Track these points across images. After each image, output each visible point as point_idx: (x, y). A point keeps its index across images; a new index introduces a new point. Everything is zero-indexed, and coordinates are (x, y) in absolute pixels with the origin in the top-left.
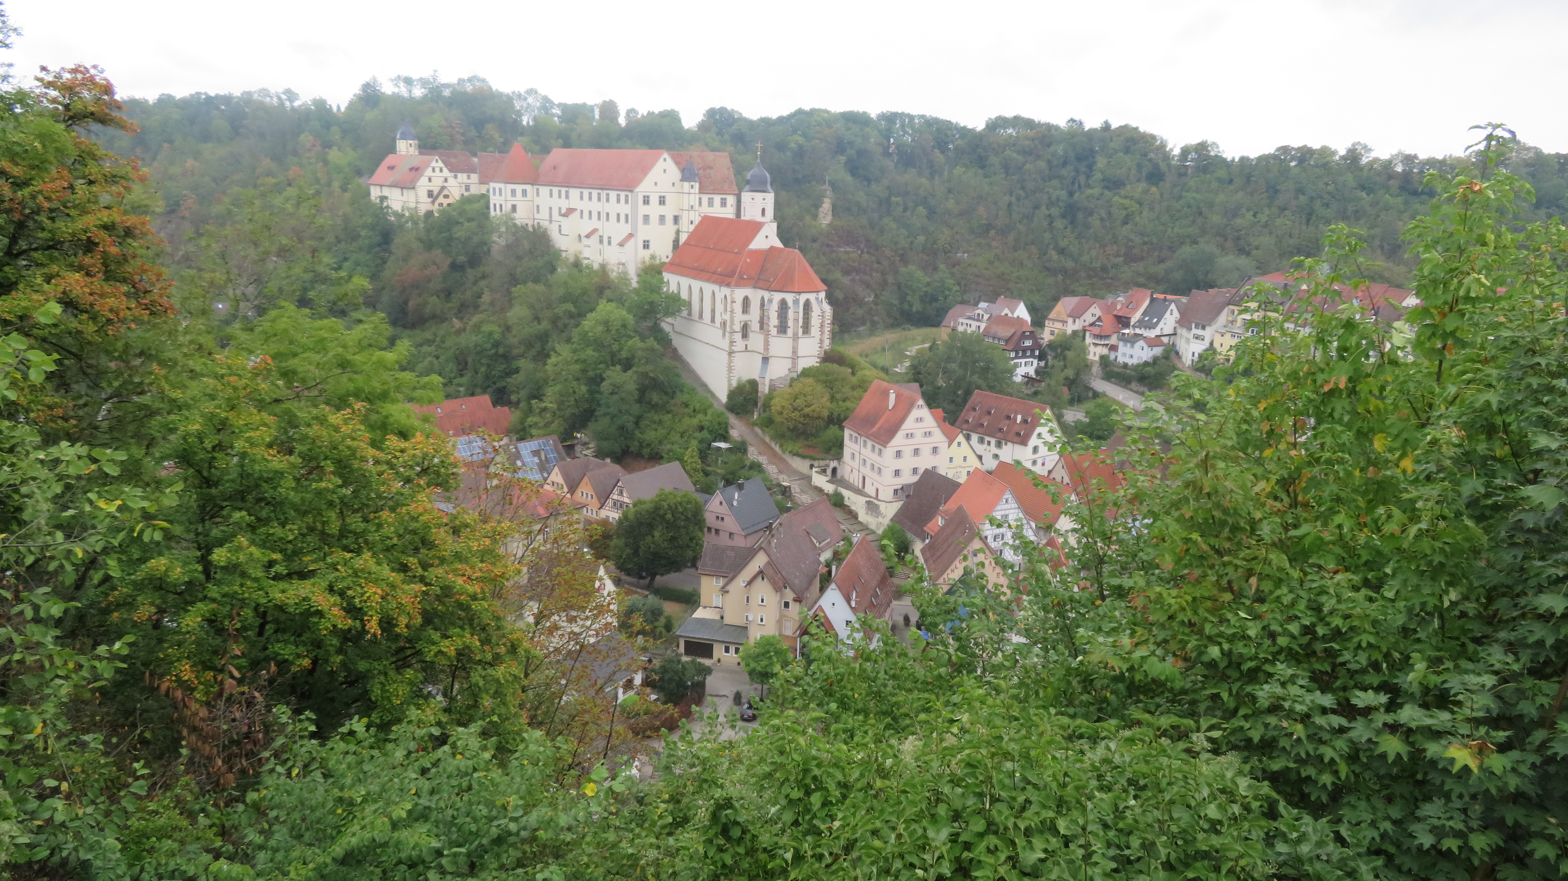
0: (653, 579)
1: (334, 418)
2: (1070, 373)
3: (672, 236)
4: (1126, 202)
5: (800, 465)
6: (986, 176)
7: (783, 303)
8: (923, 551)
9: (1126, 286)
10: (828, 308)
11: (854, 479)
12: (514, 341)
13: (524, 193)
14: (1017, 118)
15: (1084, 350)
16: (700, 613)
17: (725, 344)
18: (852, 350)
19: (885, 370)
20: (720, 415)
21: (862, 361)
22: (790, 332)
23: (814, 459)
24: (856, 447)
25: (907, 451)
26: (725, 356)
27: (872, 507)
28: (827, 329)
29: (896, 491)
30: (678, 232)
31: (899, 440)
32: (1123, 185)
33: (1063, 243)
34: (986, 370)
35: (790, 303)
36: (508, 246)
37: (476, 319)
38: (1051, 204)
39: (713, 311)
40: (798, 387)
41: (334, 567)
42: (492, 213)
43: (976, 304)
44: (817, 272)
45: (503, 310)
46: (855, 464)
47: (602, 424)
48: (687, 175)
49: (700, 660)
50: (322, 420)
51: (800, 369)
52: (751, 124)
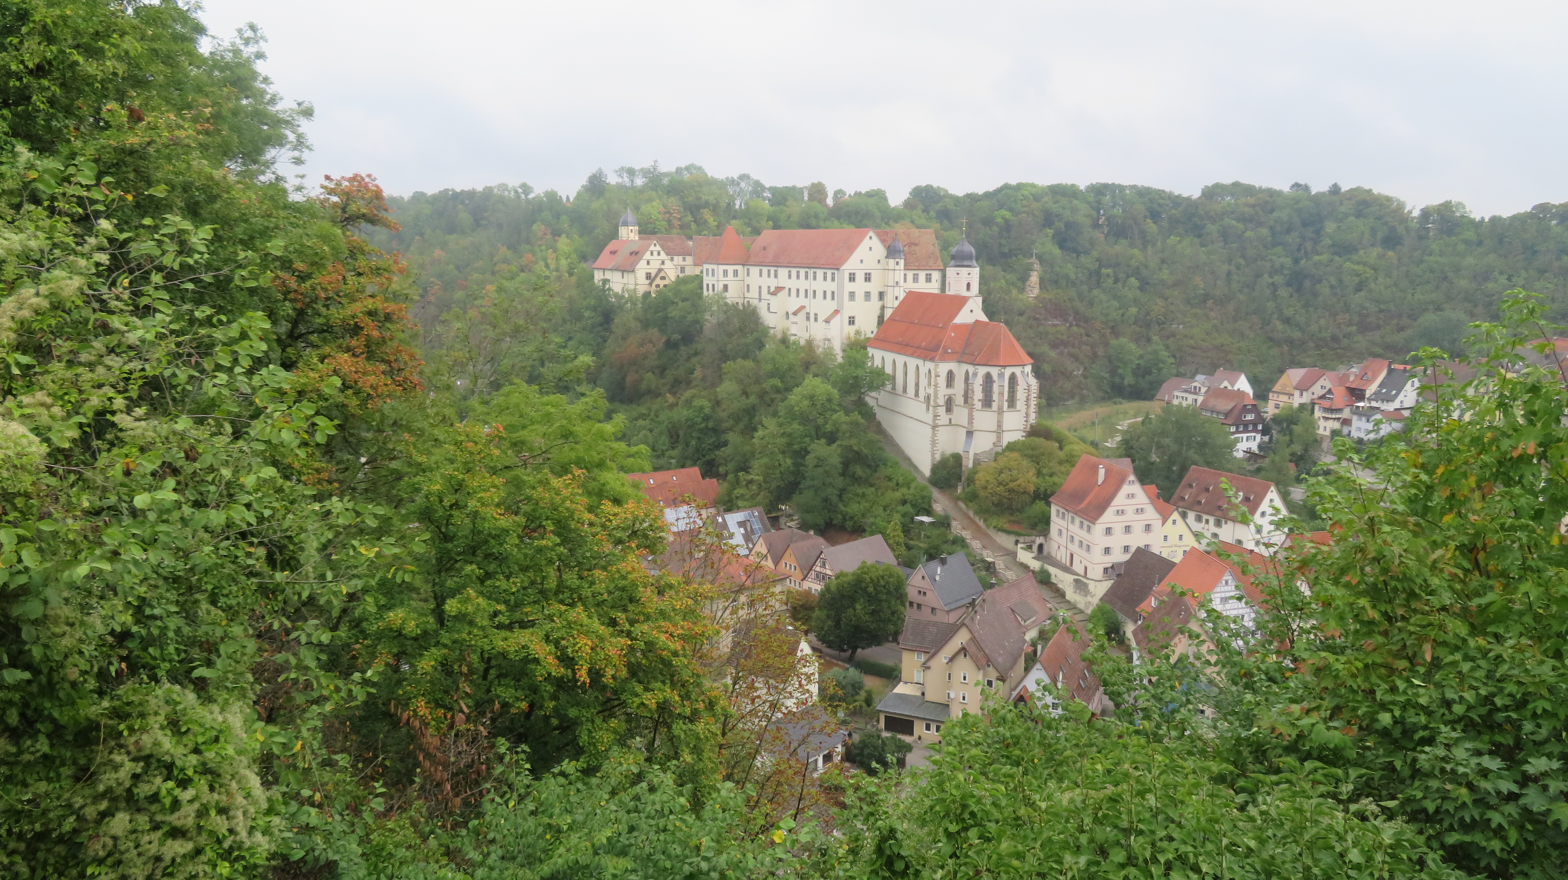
0: (854, 652)
1: (555, 482)
2: (1297, 448)
3: (877, 312)
4: (1359, 268)
5: (1006, 541)
6: (1202, 245)
7: (988, 378)
8: (1135, 633)
9: (1360, 357)
10: (1033, 382)
11: (1062, 556)
12: (724, 415)
13: (736, 273)
14: (1236, 184)
15: (1313, 425)
16: (900, 689)
17: (929, 418)
18: (1060, 424)
19: (1094, 444)
20: (923, 489)
21: (1070, 435)
22: (995, 406)
23: (1019, 535)
24: (1063, 523)
25: (1118, 529)
26: (928, 430)
27: (1080, 586)
28: (1033, 402)
29: (1106, 570)
30: (883, 308)
31: (1108, 517)
32: (1355, 250)
33: (1289, 312)
34: (1203, 445)
35: (995, 377)
36: (720, 325)
37: (688, 394)
38: (1274, 272)
39: (917, 385)
40: (1002, 462)
41: (550, 618)
42: (705, 293)
43: (1193, 377)
44: (1023, 346)
45: (714, 385)
46: (1063, 541)
47: (805, 497)
48: (892, 252)
49: (900, 736)
50: (544, 483)
51: (1005, 443)
52: (956, 200)
